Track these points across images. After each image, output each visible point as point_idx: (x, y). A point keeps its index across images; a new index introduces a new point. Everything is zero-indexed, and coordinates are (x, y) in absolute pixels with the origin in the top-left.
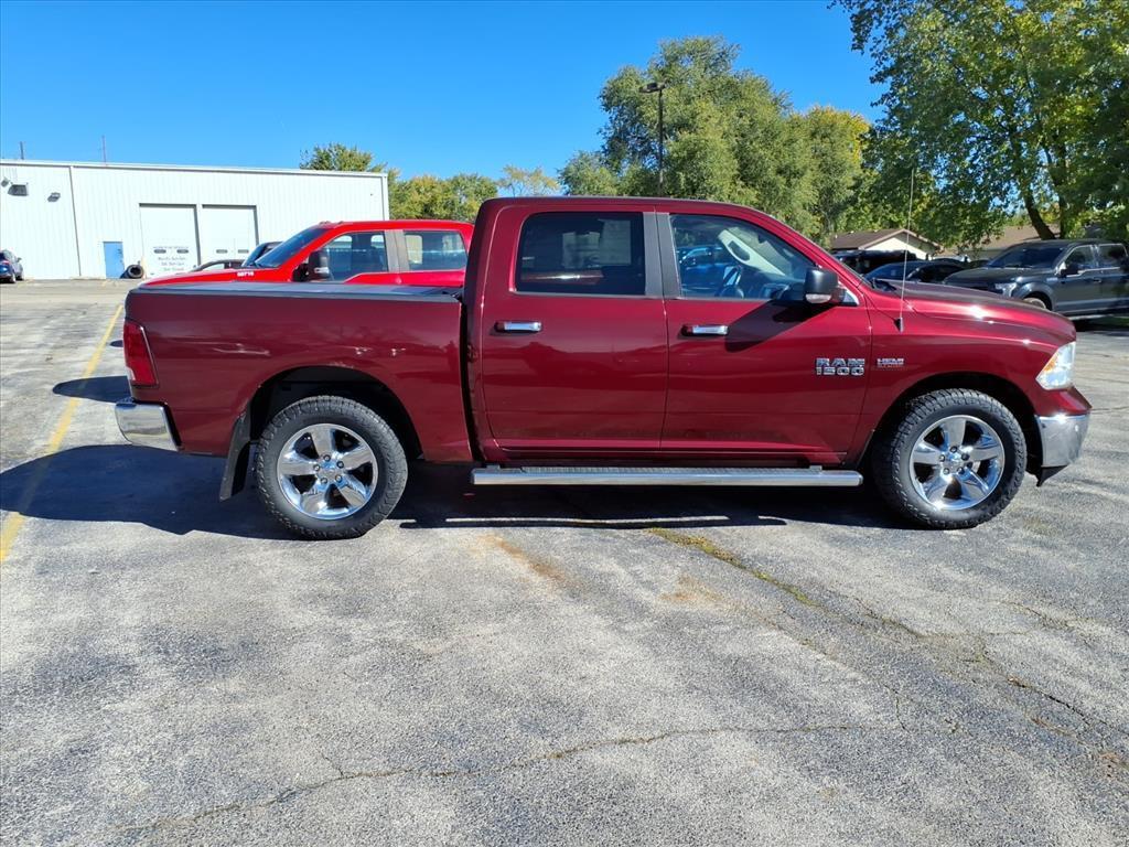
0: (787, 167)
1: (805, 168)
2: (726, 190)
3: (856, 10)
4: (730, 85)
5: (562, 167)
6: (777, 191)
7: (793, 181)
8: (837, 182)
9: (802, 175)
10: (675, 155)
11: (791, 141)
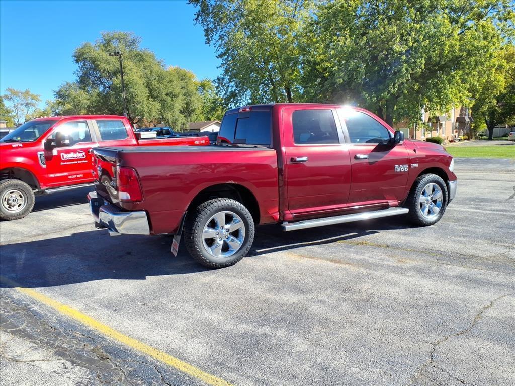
0: (171, 93)
1: (179, 94)
2: (145, 103)
3: (206, 27)
4: (138, 55)
5: (57, 90)
6: (168, 103)
7: (174, 99)
8: (190, 100)
9: (178, 97)
10: (118, 86)
11: (171, 82)
